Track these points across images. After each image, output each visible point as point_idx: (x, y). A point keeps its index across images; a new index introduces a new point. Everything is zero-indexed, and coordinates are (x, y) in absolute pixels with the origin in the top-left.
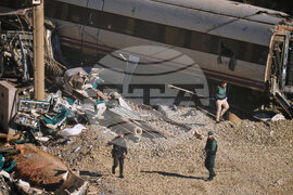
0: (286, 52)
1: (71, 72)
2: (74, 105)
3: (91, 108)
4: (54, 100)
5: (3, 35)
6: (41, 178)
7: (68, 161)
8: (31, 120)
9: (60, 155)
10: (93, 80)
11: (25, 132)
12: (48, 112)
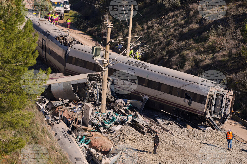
0: (215, 99)
1: (118, 101)
2: (118, 116)
3: (125, 118)
4: (109, 113)
5: (89, 83)
6: (101, 148)
7: (113, 141)
8: (99, 121)
9: (110, 138)
10: (128, 105)
11: (95, 127)
12: (106, 119)
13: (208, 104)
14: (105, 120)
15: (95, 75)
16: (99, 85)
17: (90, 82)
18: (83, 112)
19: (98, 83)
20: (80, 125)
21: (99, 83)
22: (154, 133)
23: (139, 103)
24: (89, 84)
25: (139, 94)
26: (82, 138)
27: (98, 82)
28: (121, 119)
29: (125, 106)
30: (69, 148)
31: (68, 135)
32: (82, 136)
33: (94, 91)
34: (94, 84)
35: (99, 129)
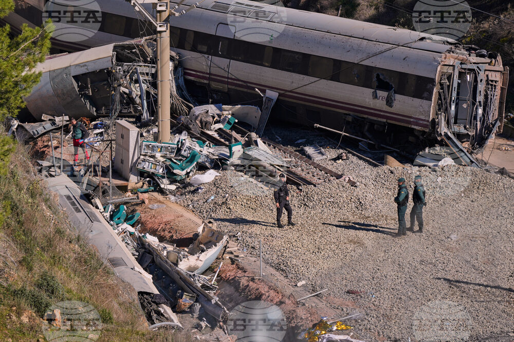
0: (455, 85)
1: (198, 110)
2: (205, 148)
3: (225, 151)
4: (182, 142)
5: (119, 68)
6: (169, 232)
7: (200, 212)
8: (156, 165)
9: (191, 206)
10: (224, 119)
11: (148, 179)
12: (175, 156)
13: (440, 99)
14: (170, 160)
15: (130, 47)
16: (143, 74)
17: (120, 66)
18: (111, 143)
19: (140, 66)
20: (109, 178)
21: (144, 66)
22: (304, 185)
23: (254, 113)
24: (118, 71)
25: (253, 89)
26: (118, 211)
27: (140, 64)
28: (213, 155)
29: (216, 122)
30: (90, 236)
31: (83, 202)
32: (117, 206)
33: (134, 89)
34: (131, 72)
35: (159, 185)
